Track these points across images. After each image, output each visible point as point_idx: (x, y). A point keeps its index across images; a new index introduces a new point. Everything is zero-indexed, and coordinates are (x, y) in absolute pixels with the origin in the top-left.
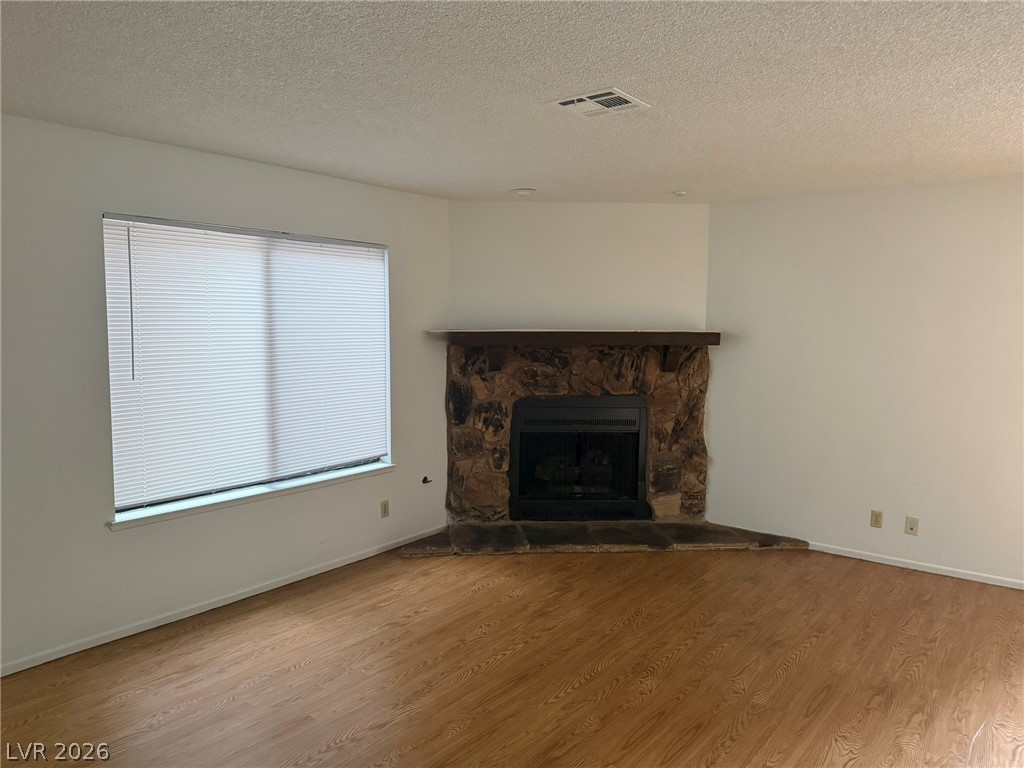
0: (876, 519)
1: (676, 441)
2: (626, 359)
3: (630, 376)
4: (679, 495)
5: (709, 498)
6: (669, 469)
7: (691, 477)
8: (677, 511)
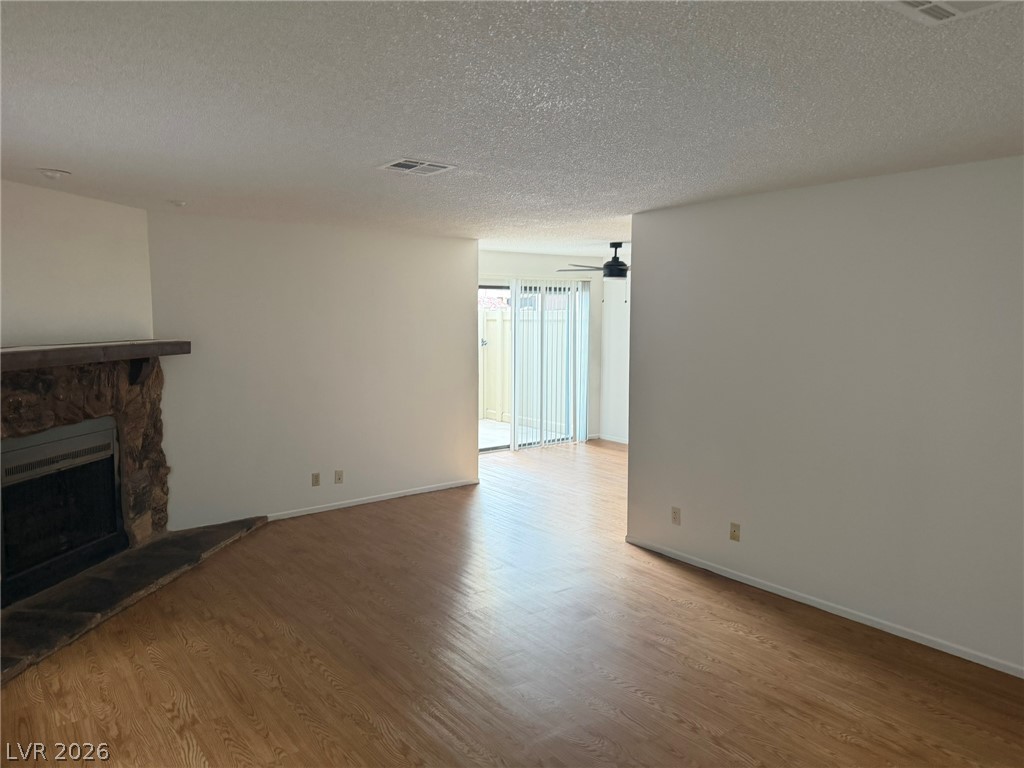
0: (316, 480)
1: (146, 458)
2: (102, 375)
3: (108, 393)
4: (150, 513)
5: (171, 508)
6: (144, 488)
7: (157, 491)
8: (150, 530)
